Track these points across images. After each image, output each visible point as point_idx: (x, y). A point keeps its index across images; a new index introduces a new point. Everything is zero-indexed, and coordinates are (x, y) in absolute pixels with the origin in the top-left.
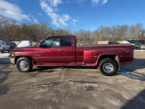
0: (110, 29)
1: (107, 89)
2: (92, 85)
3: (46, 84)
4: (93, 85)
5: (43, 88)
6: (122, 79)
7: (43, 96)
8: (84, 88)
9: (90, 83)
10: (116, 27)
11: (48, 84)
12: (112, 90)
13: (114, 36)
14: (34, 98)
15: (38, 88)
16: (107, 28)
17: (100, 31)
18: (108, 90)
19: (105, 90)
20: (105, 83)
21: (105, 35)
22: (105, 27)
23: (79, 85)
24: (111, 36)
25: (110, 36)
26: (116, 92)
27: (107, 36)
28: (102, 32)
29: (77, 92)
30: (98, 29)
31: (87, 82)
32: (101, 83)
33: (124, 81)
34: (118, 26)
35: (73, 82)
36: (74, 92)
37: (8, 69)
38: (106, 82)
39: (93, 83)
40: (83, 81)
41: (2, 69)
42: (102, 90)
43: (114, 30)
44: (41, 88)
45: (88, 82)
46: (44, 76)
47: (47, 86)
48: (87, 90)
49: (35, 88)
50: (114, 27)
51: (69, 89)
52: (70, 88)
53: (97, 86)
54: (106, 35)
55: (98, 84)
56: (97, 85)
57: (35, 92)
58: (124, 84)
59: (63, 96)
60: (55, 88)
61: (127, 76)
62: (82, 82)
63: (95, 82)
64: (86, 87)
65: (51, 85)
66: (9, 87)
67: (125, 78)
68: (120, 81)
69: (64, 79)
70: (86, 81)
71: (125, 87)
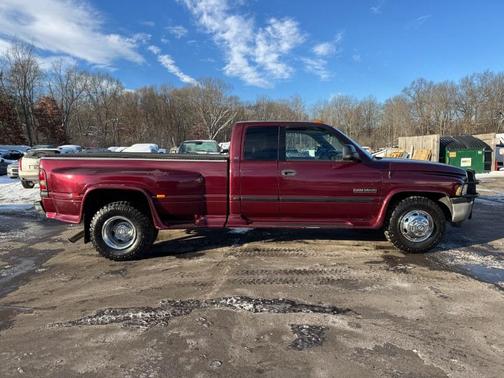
0: (453, 90)
1: (387, 345)
2: (324, 324)
3: (148, 310)
4: (330, 323)
5: (130, 324)
6: (467, 297)
7: (112, 364)
8: (286, 333)
9: (322, 310)
10: (477, 83)
11: (154, 310)
12: (410, 353)
13: (468, 114)
14: (74, 368)
15: (112, 321)
16: (442, 88)
17: (412, 101)
18: (390, 350)
19: (377, 350)
20: (386, 315)
21: (433, 113)
22: (431, 83)
23: (270, 318)
24: (457, 117)
25: (455, 118)
26: (427, 362)
27: (442, 117)
28: (420, 103)
29: (251, 350)
30: (405, 90)
31: (307, 306)
32: (369, 312)
33: (476, 307)
34: (484, 78)
35: (251, 306)
36: (237, 352)
37: (54, 241)
38: (391, 312)
39: (335, 311)
40: (293, 303)
41: (33, 244)
42: (360, 351)
43: (471, 93)
44: (121, 325)
45: (312, 308)
46: (156, 272)
47: (148, 315)
48: (295, 345)
49: (102, 323)
50: (467, 82)
51: (224, 336)
52: (229, 332)
53: (348, 328)
54: (437, 112)
55: (352, 318)
56: (349, 324)
57: (91, 343)
58: (473, 321)
59: (189, 368)
60: (174, 326)
61: (497, 286)
62: (288, 306)
63: (346, 305)
64: (297, 329)
65: (163, 314)
66: (19, 312)
67: (484, 294)
68: (455, 309)
69: (222, 289)
70: (306, 302)
71: (477, 337)
